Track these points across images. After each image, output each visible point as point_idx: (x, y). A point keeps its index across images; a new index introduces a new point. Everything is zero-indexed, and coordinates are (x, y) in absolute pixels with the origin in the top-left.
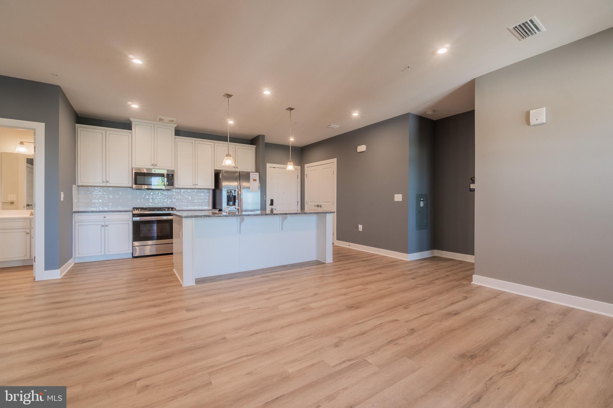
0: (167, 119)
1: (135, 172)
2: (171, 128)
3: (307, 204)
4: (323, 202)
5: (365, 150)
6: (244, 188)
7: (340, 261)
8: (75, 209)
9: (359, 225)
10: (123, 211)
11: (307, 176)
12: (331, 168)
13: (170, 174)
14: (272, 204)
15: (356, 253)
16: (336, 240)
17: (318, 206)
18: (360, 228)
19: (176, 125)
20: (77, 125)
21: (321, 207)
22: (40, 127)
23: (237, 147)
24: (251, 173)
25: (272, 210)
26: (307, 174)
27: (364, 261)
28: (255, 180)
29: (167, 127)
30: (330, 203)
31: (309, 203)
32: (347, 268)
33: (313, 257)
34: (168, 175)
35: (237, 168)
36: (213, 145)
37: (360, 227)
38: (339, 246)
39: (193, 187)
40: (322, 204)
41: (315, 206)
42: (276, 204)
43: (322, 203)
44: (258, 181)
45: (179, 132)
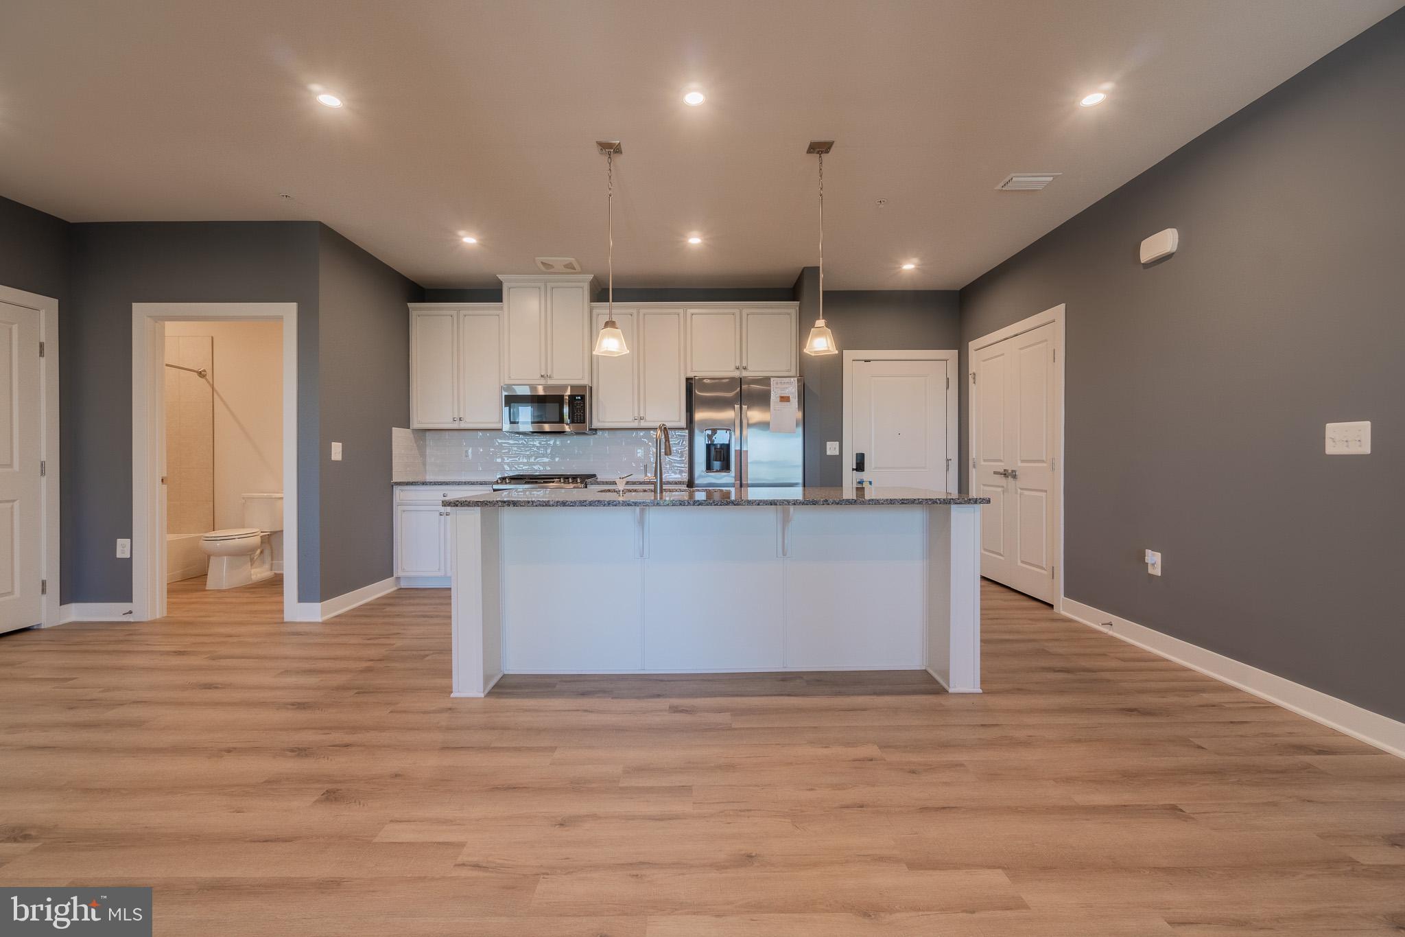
0: (558, 261)
1: (505, 396)
2: (581, 284)
3: (974, 466)
4: (1023, 461)
5: (1174, 250)
6: (749, 425)
7: (1019, 691)
8: (395, 479)
9: (1149, 552)
10: (477, 482)
11: (974, 378)
12: (1046, 340)
13: (578, 396)
14: (860, 467)
15: (1122, 664)
16: (1062, 596)
17: (1005, 474)
18: (1153, 565)
19: (591, 277)
20: (410, 305)
21: (1015, 477)
22: (288, 311)
23: (745, 312)
24: (772, 379)
25: (860, 490)
26: (974, 371)
27: (1131, 710)
28: (785, 399)
29: (574, 284)
30: (1044, 465)
31: (983, 463)
32: (1021, 734)
33: (910, 659)
34: (572, 397)
35: (745, 368)
36: (682, 315)
37: (1154, 559)
38: (1071, 621)
39: (635, 425)
40: (1018, 466)
41: (995, 473)
42: (876, 468)
43: (1020, 464)
44: (794, 401)
45: (599, 293)
